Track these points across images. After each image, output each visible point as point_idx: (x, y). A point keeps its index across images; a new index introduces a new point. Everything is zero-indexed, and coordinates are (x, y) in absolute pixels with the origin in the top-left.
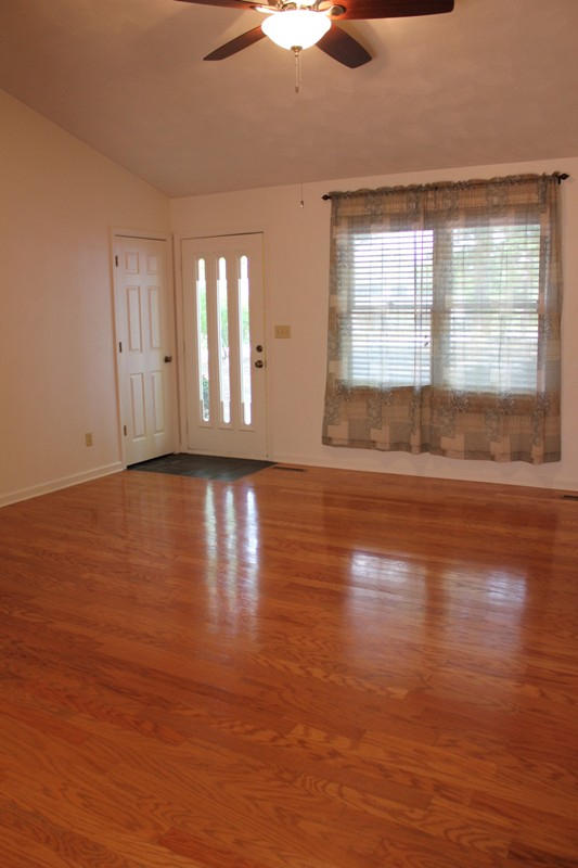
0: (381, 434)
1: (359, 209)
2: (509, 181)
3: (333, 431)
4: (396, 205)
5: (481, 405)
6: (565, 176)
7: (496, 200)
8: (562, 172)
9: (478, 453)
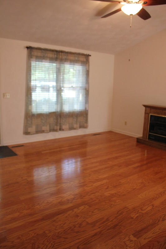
0: (46, 128)
1: (39, 54)
2: (79, 54)
3: (30, 130)
4: (50, 55)
5: (73, 115)
6: (90, 56)
7: (76, 58)
8: (90, 54)
9: (72, 128)
